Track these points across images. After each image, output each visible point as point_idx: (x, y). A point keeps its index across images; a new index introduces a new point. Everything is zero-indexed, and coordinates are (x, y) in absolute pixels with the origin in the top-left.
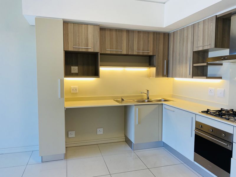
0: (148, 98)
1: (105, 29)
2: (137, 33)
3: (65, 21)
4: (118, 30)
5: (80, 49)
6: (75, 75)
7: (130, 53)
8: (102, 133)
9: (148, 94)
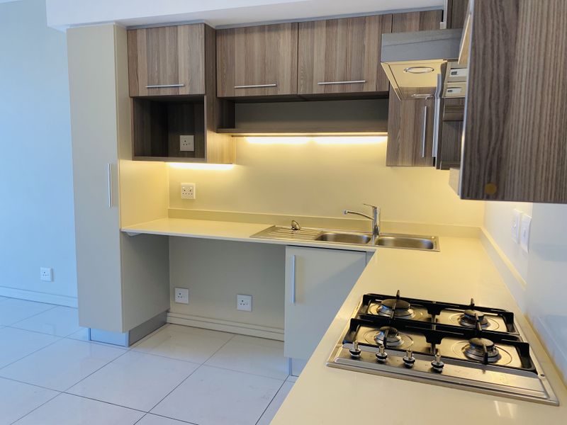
0: (376, 232)
1: (234, 29)
2: (324, 29)
3: (130, 27)
4: (266, 28)
5: (162, 89)
6: (188, 156)
7: (301, 92)
8: (248, 308)
9: (375, 217)
